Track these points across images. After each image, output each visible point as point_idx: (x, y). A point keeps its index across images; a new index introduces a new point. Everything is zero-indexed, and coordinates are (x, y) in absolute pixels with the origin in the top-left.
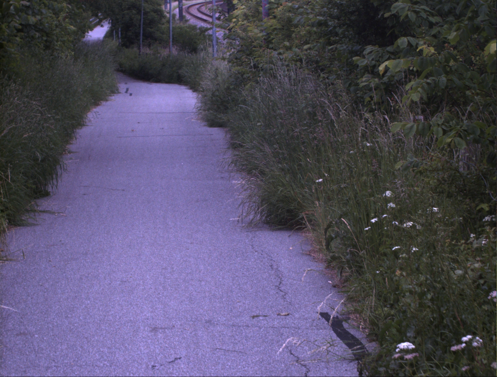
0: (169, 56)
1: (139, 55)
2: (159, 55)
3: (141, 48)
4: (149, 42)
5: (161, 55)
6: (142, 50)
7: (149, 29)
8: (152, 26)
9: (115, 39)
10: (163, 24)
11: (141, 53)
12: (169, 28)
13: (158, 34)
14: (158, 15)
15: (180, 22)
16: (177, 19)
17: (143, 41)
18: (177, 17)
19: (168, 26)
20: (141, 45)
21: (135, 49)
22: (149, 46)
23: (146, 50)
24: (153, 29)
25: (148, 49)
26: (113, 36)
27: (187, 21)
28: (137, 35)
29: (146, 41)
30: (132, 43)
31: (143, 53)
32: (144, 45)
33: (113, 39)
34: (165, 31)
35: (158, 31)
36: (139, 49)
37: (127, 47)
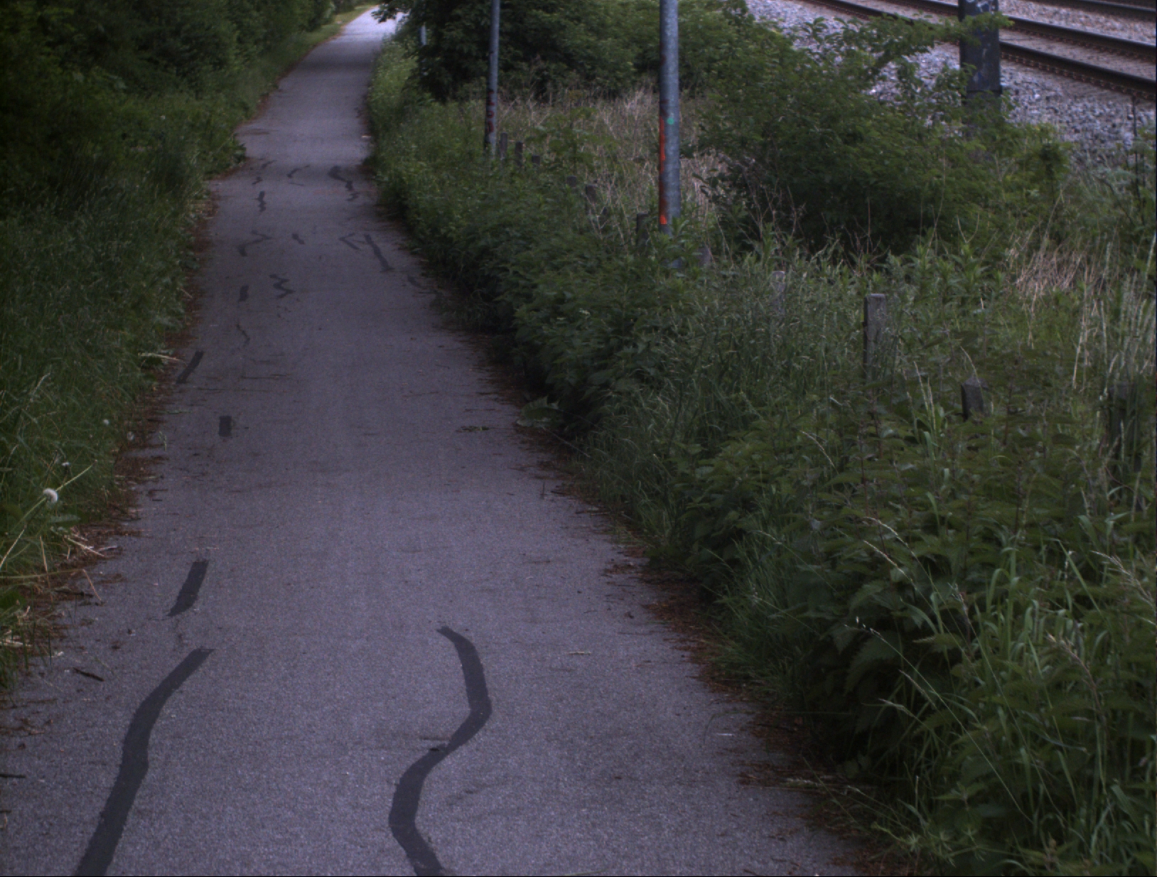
3: (495, 108)
4: (539, 72)
6: (502, 112)
7: (540, 13)
11: (493, 138)
13: (577, 37)
17: (506, 67)
21: (476, 106)
22: (541, 91)
24: (556, 15)
25: (532, 106)
29: (524, 65)
30: (464, 75)
31: (504, 135)
34: (609, 21)
35: (579, 20)
37: (441, 94)
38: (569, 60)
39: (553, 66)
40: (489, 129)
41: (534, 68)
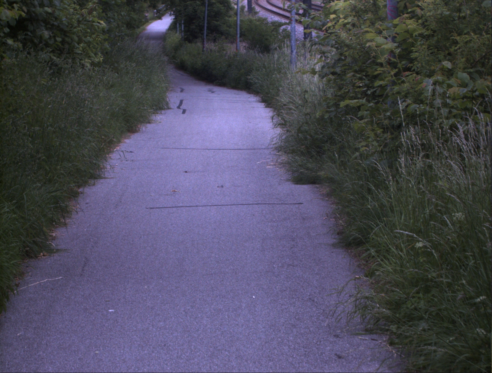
0: (236, 55)
1: (203, 51)
2: (225, 52)
3: (205, 43)
4: (214, 36)
5: (226, 53)
6: (206, 45)
7: (215, 22)
8: (218, 19)
9: (178, 32)
10: (230, 17)
11: (205, 49)
12: (237, 20)
13: (224, 28)
14: (225, 6)
15: (249, 15)
16: (246, 11)
17: (207, 35)
18: (246, 9)
19: (235, 18)
20: (205, 41)
21: (199, 44)
22: (215, 41)
23: (210, 46)
24: (219, 22)
25: (213, 44)
26: (177, 28)
27: (256, 13)
28: (201, 28)
29: (211, 35)
30: (196, 37)
31: (207, 49)
32: (208, 40)
33: (176, 32)
34: (232, 24)
35: (224, 24)
36: (203, 44)
37: (190, 42)
38: (222, 34)
39: (218, 35)
40: (204, 47)
41: (213, 36)
